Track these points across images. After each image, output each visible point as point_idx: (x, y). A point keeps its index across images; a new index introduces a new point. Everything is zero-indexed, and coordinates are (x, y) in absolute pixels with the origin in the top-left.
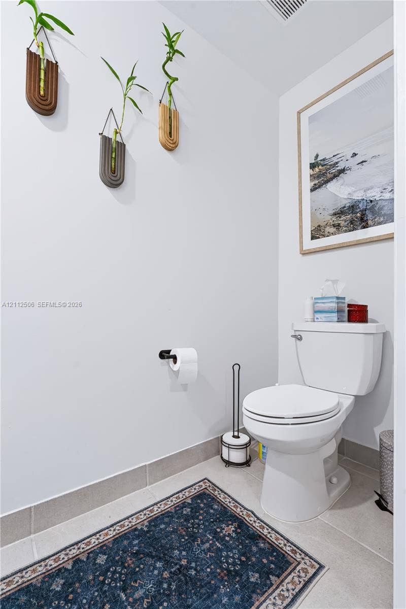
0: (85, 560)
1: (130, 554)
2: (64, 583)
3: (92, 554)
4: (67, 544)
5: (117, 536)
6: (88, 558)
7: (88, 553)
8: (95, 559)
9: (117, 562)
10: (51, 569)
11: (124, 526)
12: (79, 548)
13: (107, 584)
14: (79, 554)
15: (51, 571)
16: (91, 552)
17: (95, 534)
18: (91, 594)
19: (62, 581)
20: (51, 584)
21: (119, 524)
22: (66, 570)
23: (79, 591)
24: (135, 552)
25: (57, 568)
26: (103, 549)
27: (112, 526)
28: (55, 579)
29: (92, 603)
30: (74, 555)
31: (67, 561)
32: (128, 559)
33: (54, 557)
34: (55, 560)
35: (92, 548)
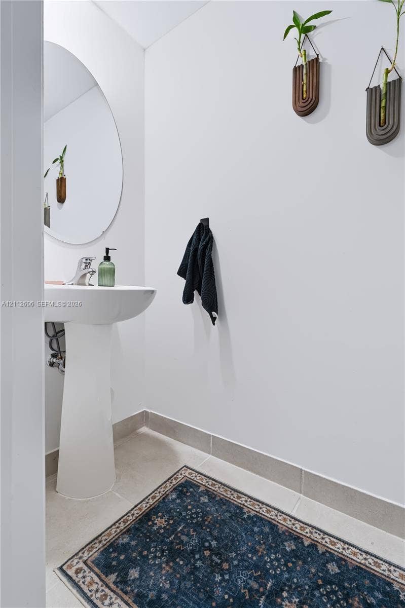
0: (320, 552)
1: (361, 597)
2: (294, 550)
3: (329, 557)
4: (318, 526)
5: (364, 567)
6: (323, 554)
7: (326, 550)
8: (328, 562)
9: (344, 588)
10: (294, 531)
11: (379, 567)
12: (323, 539)
13: (320, 593)
14: (319, 543)
15: (293, 532)
16: (330, 553)
17: (345, 543)
18: (303, 582)
19: (294, 547)
20: (286, 541)
21: (376, 560)
22: (302, 543)
23: (298, 568)
24: (369, 601)
25: (298, 535)
26: (341, 561)
27: (367, 553)
28: (291, 540)
29: (299, 589)
30: (316, 539)
31: (308, 537)
32: (357, 599)
33: (302, 525)
34: (301, 527)
35: (333, 550)
